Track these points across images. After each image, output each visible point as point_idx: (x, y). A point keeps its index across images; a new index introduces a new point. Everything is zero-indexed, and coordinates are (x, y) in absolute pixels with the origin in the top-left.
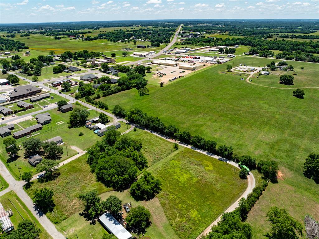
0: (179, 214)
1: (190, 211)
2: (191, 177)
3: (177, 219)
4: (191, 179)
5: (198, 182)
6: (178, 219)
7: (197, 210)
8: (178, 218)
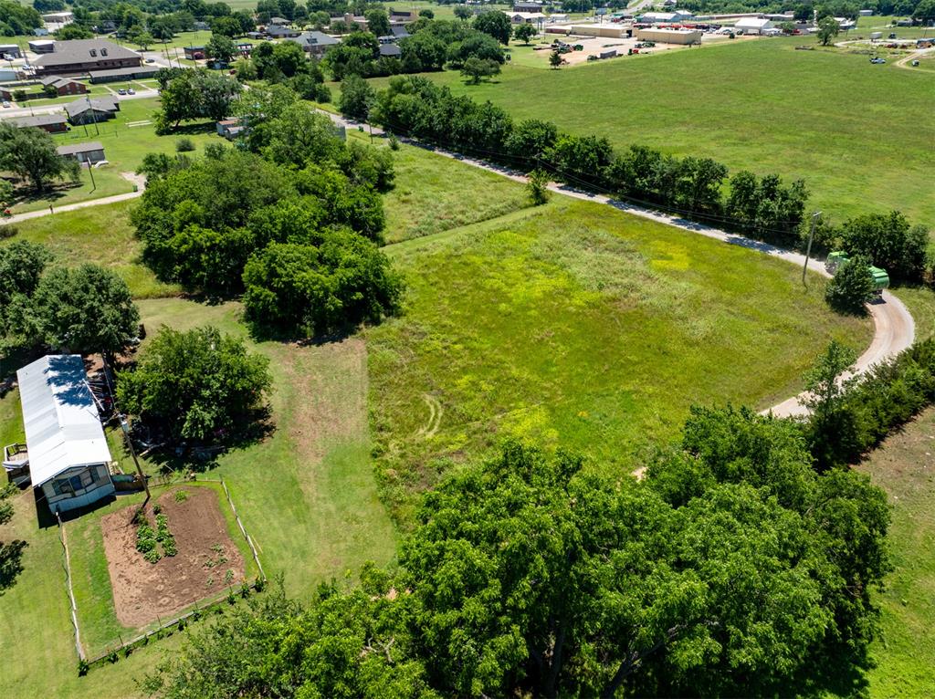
0: (440, 414)
1: (511, 409)
2: (567, 287)
3: (421, 431)
4: (567, 296)
5: (598, 307)
6: (426, 434)
7: (553, 410)
8: (429, 430)
